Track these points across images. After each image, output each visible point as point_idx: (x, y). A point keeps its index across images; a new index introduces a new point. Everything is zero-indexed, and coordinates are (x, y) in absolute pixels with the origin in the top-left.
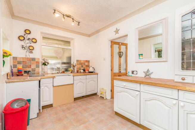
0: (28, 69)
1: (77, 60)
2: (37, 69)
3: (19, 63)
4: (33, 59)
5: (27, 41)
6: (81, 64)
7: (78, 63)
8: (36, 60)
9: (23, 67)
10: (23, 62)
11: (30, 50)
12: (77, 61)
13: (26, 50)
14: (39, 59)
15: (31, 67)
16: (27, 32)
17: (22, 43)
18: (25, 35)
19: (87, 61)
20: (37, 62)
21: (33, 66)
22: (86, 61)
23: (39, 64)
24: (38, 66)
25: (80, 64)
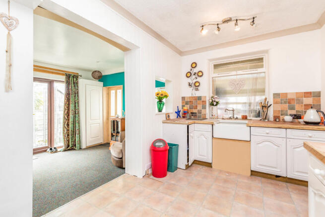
0: (194, 111)
1: (274, 94)
2: (203, 110)
3: (187, 103)
4: (199, 98)
5: (194, 77)
6: (289, 102)
7: (279, 100)
8: (202, 100)
9: (190, 108)
10: (190, 102)
11: (196, 86)
12: (276, 95)
13: (192, 88)
14: (205, 97)
15: (197, 108)
16: (194, 65)
17: (189, 80)
18: (191, 70)
19: (308, 94)
20: (203, 101)
21: (199, 107)
22: (306, 93)
23: (206, 104)
24: (204, 107)
25: (285, 103)
